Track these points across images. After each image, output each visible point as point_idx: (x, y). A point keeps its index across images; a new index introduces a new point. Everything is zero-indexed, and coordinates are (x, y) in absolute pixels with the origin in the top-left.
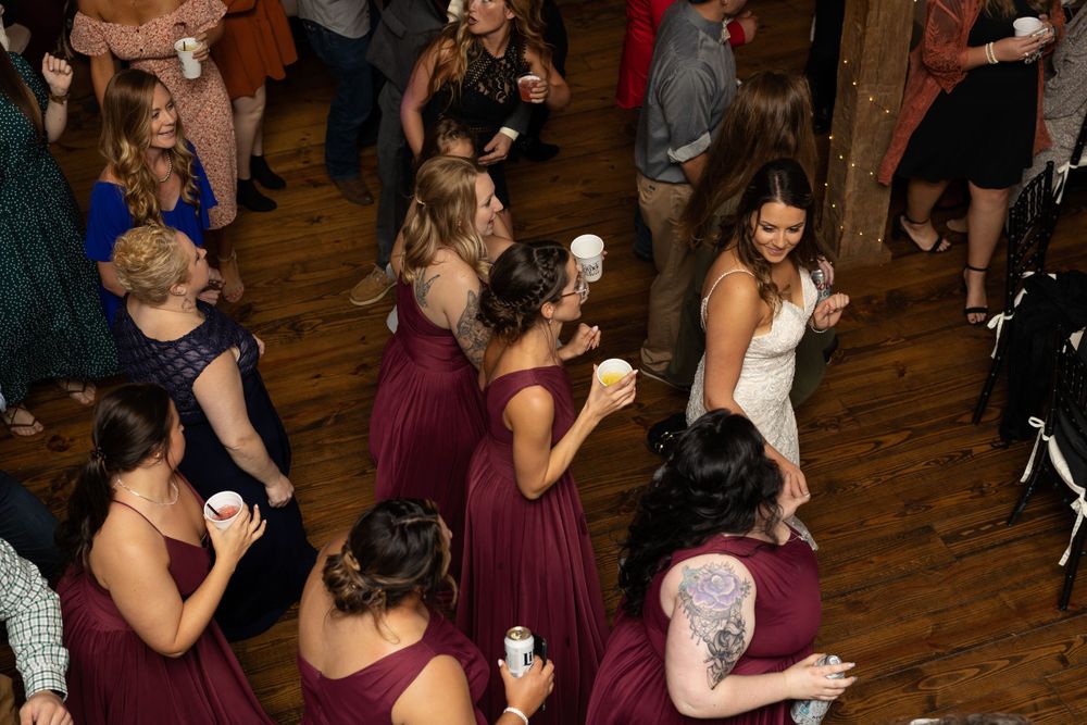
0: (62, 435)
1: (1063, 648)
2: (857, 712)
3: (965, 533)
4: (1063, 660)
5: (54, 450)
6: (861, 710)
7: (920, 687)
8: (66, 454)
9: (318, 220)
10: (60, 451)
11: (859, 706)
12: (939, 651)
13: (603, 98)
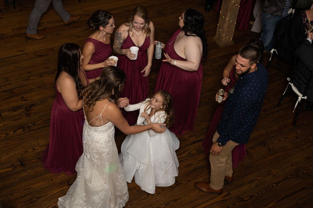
0: (24, 97)
1: (296, 134)
2: (253, 153)
3: (268, 109)
4: (297, 137)
5: (23, 101)
6: (254, 152)
7: (266, 146)
8: (27, 102)
9: (80, 37)
10: (25, 101)
11: (253, 151)
12: (268, 137)
13: (149, 3)
